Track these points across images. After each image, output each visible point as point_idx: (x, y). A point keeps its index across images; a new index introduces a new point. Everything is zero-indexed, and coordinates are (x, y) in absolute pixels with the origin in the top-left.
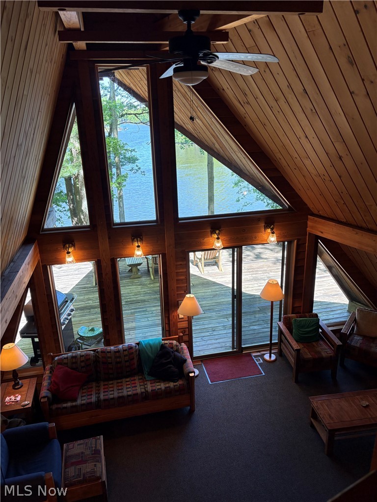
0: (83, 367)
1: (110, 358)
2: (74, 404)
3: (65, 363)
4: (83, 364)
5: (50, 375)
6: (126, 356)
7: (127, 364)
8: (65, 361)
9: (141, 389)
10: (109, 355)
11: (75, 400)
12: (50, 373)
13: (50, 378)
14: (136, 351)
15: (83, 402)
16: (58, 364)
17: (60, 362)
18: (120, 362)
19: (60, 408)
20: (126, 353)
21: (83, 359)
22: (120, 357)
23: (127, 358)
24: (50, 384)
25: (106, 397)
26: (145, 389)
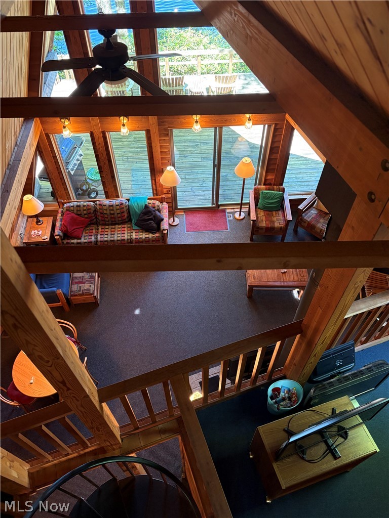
0: (86, 214)
1: (106, 210)
2: (79, 241)
3: (72, 210)
4: (85, 212)
5: (61, 217)
6: (118, 209)
7: (119, 215)
8: (72, 208)
9: (128, 236)
10: (104, 208)
11: (80, 239)
12: (62, 216)
13: (61, 220)
14: (126, 207)
15: (86, 241)
16: (67, 210)
17: (68, 209)
18: (113, 214)
19: (69, 243)
20: (118, 207)
21: (85, 208)
22: (113, 210)
23: (118, 211)
24: (61, 225)
25: (102, 239)
26: (131, 236)
